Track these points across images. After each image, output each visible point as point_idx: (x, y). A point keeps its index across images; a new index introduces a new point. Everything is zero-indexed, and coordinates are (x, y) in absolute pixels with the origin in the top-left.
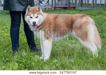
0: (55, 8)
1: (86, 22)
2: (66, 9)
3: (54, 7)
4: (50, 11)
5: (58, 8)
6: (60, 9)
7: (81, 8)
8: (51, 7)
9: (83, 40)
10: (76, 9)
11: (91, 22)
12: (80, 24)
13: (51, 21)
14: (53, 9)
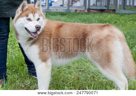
0: (89, 10)
1: (108, 36)
2: (102, 12)
3: (87, 9)
4: (82, 14)
5: (92, 11)
6: (95, 11)
7: (123, 11)
8: (84, 9)
9: (103, 66)
10: (117, 12)
11: (117, 37)
12: (97, 40)
13: (51, 32)
14: (86, 11)
